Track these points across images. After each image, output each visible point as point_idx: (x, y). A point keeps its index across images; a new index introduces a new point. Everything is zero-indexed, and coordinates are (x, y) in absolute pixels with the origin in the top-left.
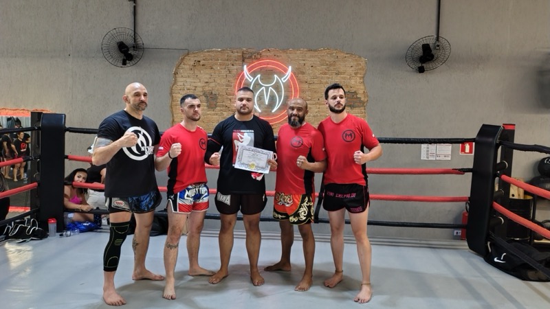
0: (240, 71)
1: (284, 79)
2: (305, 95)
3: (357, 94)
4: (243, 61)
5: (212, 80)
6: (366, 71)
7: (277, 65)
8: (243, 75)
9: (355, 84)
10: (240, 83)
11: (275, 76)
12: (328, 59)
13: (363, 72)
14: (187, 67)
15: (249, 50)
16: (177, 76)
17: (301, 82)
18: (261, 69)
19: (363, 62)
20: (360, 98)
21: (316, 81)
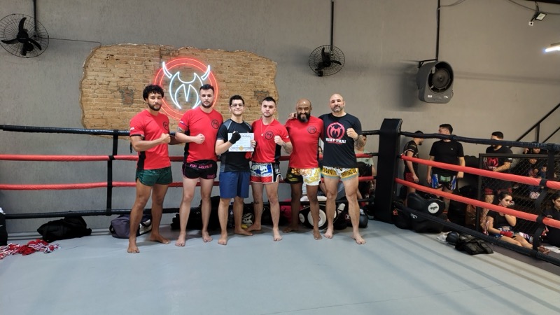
0: (158, 68)
1: (204, 78)
2: (223, 93)
3: (269, 93)
4: (161, 57)
5: (128, 75)
6: (276, 74)
7: (196, 63)
8: (162, 71)
9: (269, 86)
10: (159, 79)
11: (195, 74)
12: (243, 60)
13: (273, 74)
14: (100, 60)
15: (167, 47)
16: (87, 69)
17: (219, 81)
18: (179, 66)
19: (273, 65)
21: (233, 80)
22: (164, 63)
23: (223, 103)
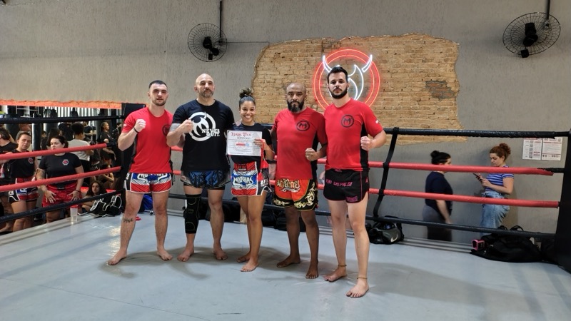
0: (318, 62)
1: (364, 69)
2: (387, 86)
3: (446, 84)
4: (323, 51)
5: (291, 72)
6: (457, 57)
7: (357, 54)
8: (322, 67)
9: (446, 72)
10: (319, 74)
12: (415, 45)
13: (454, 58)
14: (267, 60)
15: (329, 40)
16: (258, 69)
17: (382, 71)
18: (341, 59)
19: (454, 46)
20: (451, 88)
21: (399, 70)
22: (324, 57)
23: (386, 97)
